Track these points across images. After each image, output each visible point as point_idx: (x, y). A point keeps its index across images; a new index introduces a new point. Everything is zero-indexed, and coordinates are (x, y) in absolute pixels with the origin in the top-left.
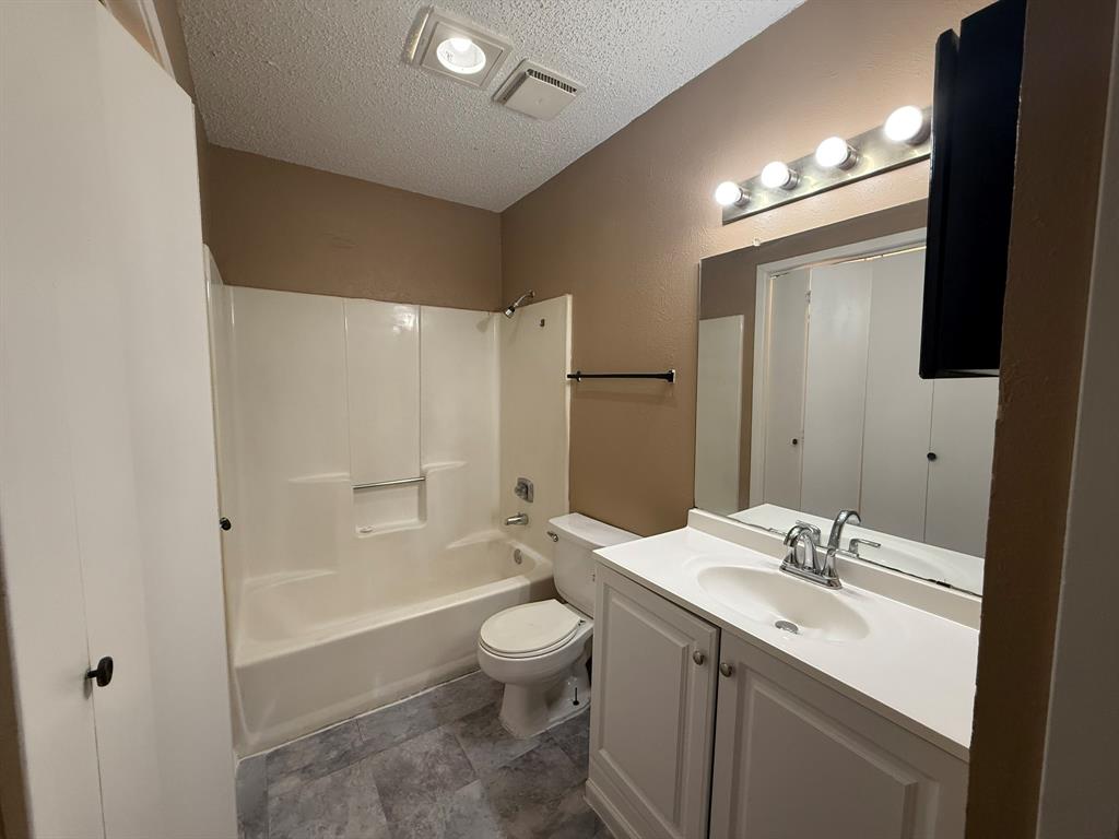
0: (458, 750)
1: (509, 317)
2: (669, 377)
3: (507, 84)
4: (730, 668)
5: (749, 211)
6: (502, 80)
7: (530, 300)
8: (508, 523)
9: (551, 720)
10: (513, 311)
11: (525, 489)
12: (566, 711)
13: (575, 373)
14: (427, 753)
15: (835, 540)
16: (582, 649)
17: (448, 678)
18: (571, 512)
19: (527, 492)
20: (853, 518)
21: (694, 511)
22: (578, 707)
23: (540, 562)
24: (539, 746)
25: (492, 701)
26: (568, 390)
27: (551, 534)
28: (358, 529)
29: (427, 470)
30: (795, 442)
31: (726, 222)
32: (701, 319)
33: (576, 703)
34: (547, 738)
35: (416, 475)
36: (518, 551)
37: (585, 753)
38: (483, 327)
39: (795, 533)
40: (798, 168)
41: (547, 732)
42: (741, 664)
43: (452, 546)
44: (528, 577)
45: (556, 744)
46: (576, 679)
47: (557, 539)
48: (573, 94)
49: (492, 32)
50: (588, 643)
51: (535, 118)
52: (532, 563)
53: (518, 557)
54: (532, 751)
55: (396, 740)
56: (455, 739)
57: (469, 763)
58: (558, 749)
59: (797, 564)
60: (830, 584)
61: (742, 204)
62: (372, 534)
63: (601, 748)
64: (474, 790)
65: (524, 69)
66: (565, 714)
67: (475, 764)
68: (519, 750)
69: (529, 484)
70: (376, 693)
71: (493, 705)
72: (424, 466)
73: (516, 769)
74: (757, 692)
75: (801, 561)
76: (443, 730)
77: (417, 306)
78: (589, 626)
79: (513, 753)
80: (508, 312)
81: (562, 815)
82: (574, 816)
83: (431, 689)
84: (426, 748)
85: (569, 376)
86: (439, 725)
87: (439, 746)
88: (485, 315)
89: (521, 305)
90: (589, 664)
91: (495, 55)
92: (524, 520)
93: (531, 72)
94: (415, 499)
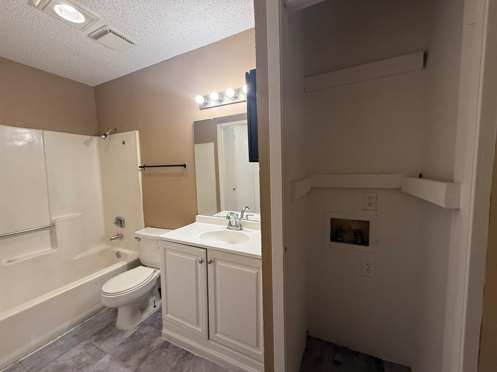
0: (94, 348)
1: (104, 139)
2: (185, 166)
3: (97, 32)
4: (211, 261)
5: (208, 107)
6: (94, 30)
7: (115, 131)
8: (112, 240)
9: (143, 317)
10: (106, 136)
11: (120, 222)
12: (151, 310)
13: (143, 165)
14: (74, 357)
15: (242, 216)
16: (156, 282)
17: (82, 321)
18: (145, 227)
19: (121, 223)
20: (247, 209)
21: (198, 215)
22: (155, 308)
23: (131, 254)
24: (138, 330)
25: (111, 321)
26: (140, 173)
27: (136, 238)
28: (4, 261)
29: (55, 220)
30: (234, 189)
31: (201, 109)
32: (195, 144)
33: (155, 306)
34: (143, 324)
35: (48, 223)
36: (118, 252)
37: (161, 323)
38: (87, 143)
39: (229, 215)
40: (222, 95)
41: (142, 322)
42: (214, 258)
43: (77, 257)
44: (125, 262)
45: (147, 325)
46: (154, 297)
47: (140, 239)
48: (133, 45)
49: (88, 9)
50: (159, 279)
51: (113, 50)
52: (127, 255)
53: (118, 255)
54: (135, 332)
55: (51, 360)
56: (92, 344)
57: (101, 350)
58: (149, 326)
59: (231, 226)
60: (241, 229)
61: (206, 104)
62: (17, 262)
63: (167, 314)
64: (106, 359)
65: (107, 29)
66: (149, 313)
67: (104, 349)
68: (129, 334)
69: (122, 219)
70: (33, 343)
71: (111, 323)
72: (53, 219)
73: (128, 342)
74: (219, 265)
75: (232, 225)
76: (82, 344)
77: (41, 130)
78: (158, 272)
79: (124, 337)
80: (103, 137)
81: (152, 348)
82: (158, 346)
83: (72, 329)
84: (74, 355)
85: (140, 167)
86: (80, 343)
87: (82, 351)
88: (87, 137)
89: (110, 133)
90: (160, 290)
91: (90, 19)
92: (120, 236)
93: (110, 31)
94: (48, 237)
